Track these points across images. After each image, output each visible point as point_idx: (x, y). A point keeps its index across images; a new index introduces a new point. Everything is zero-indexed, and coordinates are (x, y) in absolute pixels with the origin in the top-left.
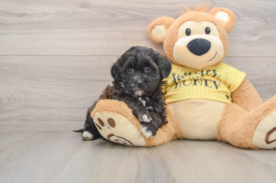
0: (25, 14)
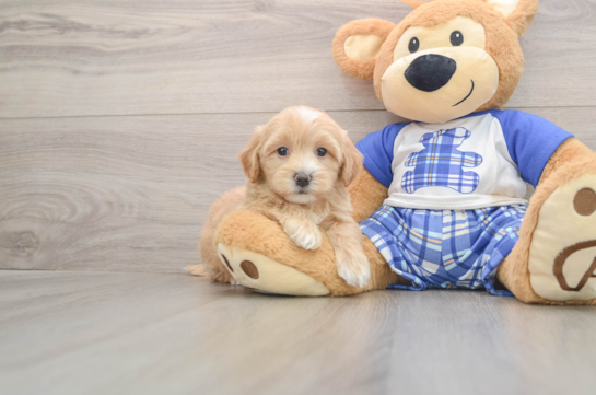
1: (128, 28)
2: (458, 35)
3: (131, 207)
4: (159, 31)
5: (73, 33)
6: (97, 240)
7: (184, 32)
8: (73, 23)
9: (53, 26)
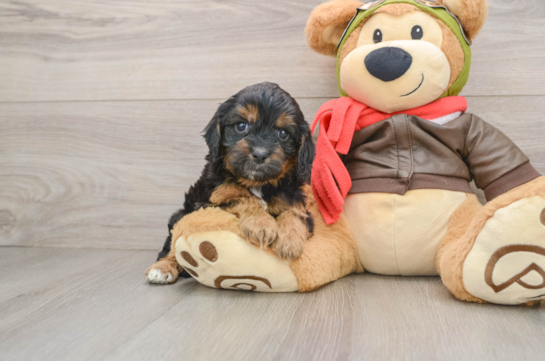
0: (111, 21)
1: (95, 16)
2: (418, 30)
3: (102, 187)
4: (124, 20)
5: (42, 20)
6: (71, 218)
7: (149, 21)
8: (41, 10)
9: (23, 13)
